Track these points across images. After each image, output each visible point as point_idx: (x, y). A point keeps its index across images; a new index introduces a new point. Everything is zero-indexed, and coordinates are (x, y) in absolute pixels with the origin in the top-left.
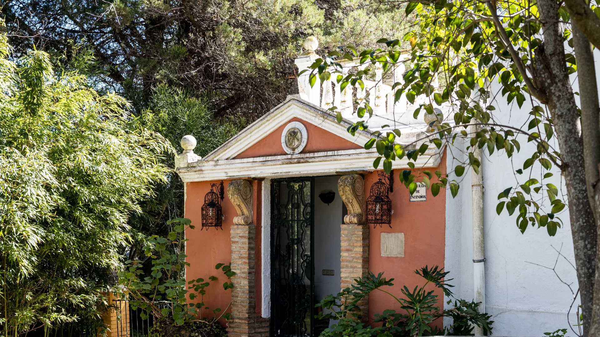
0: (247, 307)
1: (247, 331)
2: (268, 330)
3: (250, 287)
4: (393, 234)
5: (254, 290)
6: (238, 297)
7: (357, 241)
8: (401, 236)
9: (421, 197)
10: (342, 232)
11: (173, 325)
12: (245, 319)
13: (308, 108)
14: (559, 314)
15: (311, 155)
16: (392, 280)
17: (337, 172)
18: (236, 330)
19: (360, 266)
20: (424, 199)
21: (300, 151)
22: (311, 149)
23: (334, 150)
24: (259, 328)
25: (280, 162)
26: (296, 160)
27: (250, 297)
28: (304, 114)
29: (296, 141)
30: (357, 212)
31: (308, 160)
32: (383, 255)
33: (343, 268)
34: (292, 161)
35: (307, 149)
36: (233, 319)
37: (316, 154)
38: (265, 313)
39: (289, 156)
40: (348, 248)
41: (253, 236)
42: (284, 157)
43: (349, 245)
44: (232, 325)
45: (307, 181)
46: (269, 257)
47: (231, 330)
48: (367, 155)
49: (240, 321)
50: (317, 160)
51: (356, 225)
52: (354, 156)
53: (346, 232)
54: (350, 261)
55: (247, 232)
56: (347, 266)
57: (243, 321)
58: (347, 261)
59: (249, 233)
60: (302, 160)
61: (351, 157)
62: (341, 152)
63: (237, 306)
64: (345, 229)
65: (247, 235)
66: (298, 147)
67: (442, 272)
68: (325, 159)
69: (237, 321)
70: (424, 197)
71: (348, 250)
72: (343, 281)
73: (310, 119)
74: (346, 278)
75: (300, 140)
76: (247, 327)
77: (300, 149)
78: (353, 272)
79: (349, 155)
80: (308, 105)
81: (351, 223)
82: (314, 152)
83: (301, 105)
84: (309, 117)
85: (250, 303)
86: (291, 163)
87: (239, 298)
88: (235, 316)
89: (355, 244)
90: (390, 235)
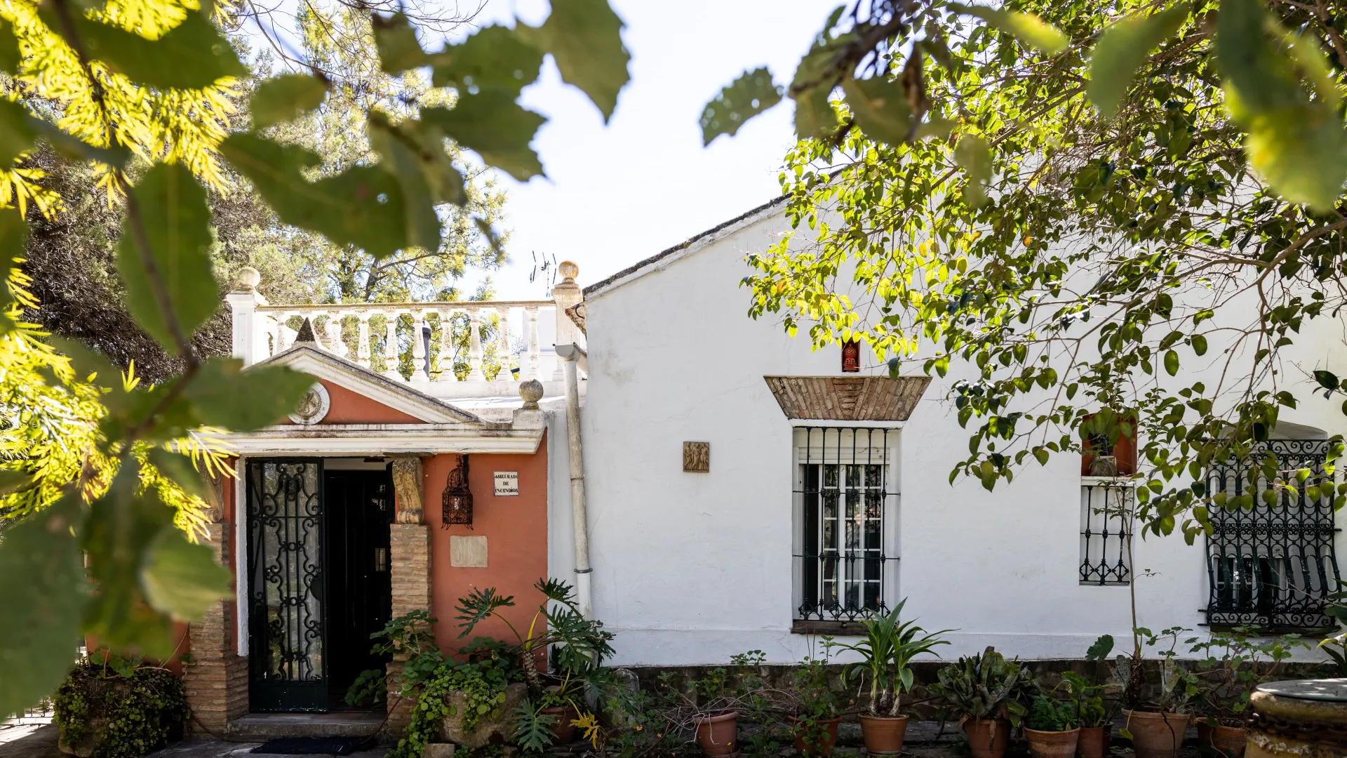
0: (222, 642)
1: (224, 677)
2: (246, 673)
3: (225, 613)
4: (470, 538)
5: (229, 617)
6: (202, 628)
7: (418, 546)
8: (482, 540)
9: (512, 491)
10: (392, 534)
11: (98, 677)
12: (220, 660)
13: (332, 362)
14: (686, 631)
15: (341, 427)
16: (511, 597)
17: (385, 453)
18: (203, 677)
19: (424, 580)
20: (516, 494)
21: (318, 421)
22: (336, 420)
23: (381, 423)
24: (237, 672)
25: (285, 435)
26: (313, 433)
27: (226, 628)
28: (324, 370)
29: (310, 406)
30: (414, 507)
31: (335, 434)
32: (453, 564)
33: (395, 582)
34: (307, 434)
35: (330, 418)
36: (196, 661)
37: (349, 427)
38: (243, 649)
39: (301, 427)
40: (404, 555)
41: (227, 538)
42: (291, 427)
43: (406, 552)
44: (195, 671)
45: (310, 462)
46: (246, 569)
47: (193, 678)
48: (435, 433)
49: (208, 664)
50: (349, 434)
51: (417, 526)
52: (414, 433)
53: (400, 534)
54: (407, 574)
55: (220, 533)
56: (402, 581)
57: (216, 664)
58: (402, 574)
59: (223, 534)
60: (324, 434)
61: (410, 434)
62: (390, 427)
63: (202, 642)
64: (398, 530)
65: (220, 537)
66: (314, 414)
67: (564, 586)
68: (365, 434)
69: (203, 664)
70: (516, 490)
71: (403, 559)
72: (396, 601)
73: (335, 378)
74: (400, 596)
75: (318, 406)
76: (224, 672)
77: (319, 418)
78: (412, 588)
79: (407, 431)
80: (332, 358)
81: (408, 522)
82: (345, 423)
83: (320, 357)
84: (333, 374)
85: (225, 636)
86: (304, 437)
87: (205, 630)
88: (197, 657)
89: (416, 551)
90: (465, 539)
